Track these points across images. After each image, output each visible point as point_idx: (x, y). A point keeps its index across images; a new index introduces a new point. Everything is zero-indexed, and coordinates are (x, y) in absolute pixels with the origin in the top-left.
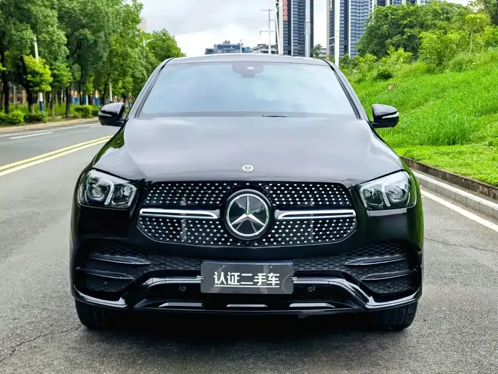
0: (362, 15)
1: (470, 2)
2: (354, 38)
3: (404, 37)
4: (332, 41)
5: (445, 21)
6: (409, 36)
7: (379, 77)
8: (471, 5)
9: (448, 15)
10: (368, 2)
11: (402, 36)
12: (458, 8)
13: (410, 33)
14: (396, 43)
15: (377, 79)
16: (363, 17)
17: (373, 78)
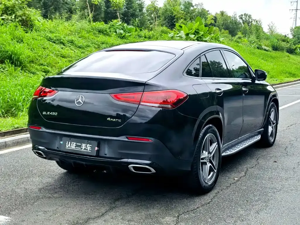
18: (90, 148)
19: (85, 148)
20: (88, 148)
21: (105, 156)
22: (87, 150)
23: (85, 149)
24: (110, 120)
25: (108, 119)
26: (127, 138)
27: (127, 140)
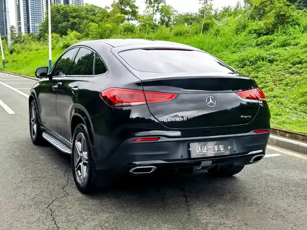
0: (37, 8)
1: (106, 6)
2: (33, 23)
3: (69, 23)
4: (19, 24)
5: (93, 16)
6: (72, 23)
7: (64, 47)
8: (107, 8)
9: (94, 13)
10: (41, 1)
11: (68, 23)
12: (99, 9)
13: (73, 21)
14: (65, 26)
15: (63, 48)
16: (38, 10)
17: (61, 47)
18: (223, 149)
19: (218, 149)
20: (221, 149)
21: (235, 153)
22: (221, 151)
23: (218, 151)
24: (242, 117)
25: (241, 116)
26: (255, 132)
27: (255, 134)
